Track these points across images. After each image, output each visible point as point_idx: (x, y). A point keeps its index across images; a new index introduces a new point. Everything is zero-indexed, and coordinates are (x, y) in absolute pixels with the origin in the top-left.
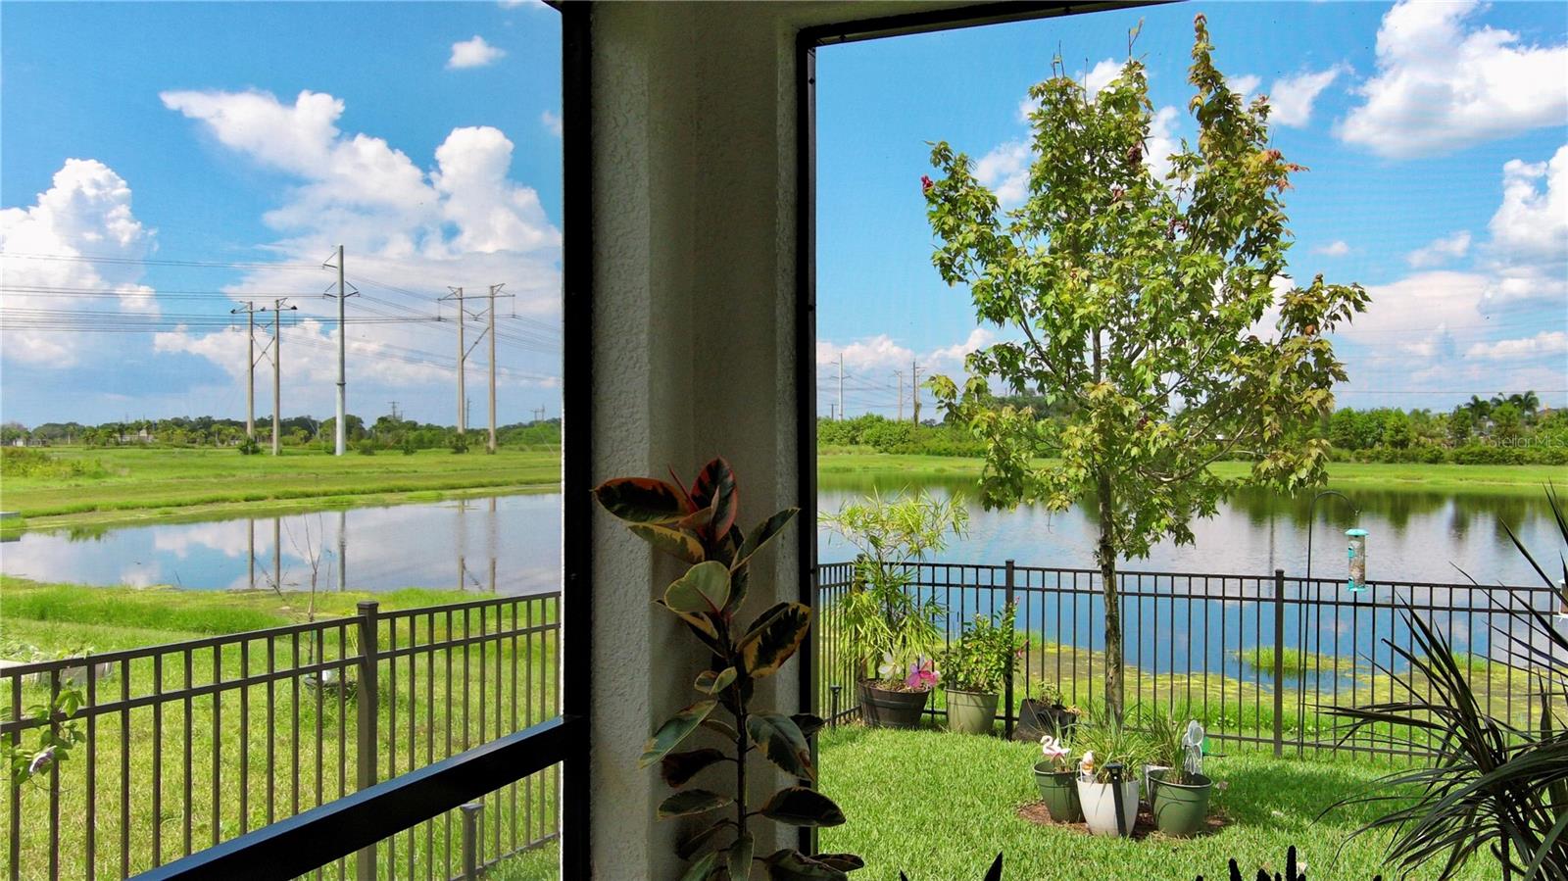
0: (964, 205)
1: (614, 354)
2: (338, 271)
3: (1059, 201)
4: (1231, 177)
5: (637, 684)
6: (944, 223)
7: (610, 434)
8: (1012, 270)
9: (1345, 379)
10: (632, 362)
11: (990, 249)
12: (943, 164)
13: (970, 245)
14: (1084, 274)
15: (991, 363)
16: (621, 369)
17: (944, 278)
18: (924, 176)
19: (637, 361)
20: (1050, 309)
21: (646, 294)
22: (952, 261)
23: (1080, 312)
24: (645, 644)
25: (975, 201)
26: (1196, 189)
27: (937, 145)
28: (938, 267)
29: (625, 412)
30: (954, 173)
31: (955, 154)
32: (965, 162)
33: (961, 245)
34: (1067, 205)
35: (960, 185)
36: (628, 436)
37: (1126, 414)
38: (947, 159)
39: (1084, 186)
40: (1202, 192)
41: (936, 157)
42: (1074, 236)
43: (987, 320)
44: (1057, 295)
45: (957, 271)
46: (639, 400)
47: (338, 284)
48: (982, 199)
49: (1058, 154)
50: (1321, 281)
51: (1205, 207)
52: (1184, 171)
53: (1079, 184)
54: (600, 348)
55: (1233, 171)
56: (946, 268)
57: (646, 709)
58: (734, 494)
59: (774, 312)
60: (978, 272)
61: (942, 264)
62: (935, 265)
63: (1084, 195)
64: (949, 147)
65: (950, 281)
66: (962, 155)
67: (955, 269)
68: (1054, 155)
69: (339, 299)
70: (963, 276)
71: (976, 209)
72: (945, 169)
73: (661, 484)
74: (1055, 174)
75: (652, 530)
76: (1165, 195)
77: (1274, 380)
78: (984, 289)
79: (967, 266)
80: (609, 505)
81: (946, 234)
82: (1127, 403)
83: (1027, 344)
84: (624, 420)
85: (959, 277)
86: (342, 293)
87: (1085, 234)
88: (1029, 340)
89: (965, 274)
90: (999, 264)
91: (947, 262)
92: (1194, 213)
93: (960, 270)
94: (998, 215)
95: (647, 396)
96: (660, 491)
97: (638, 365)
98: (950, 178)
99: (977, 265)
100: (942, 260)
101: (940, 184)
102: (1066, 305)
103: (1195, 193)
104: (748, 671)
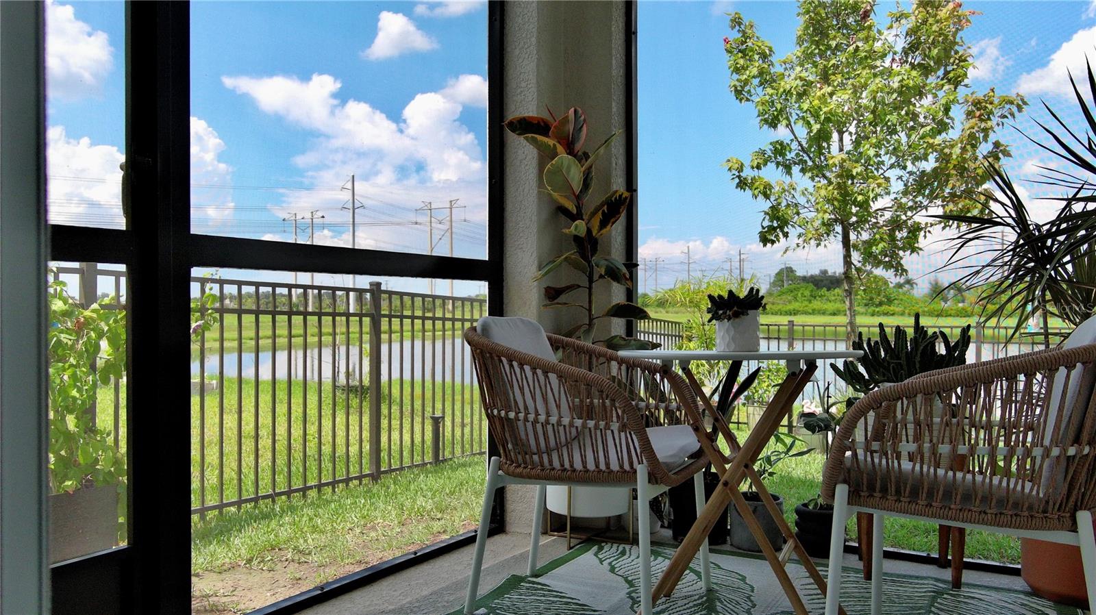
0: (751, 52)
1: (517, 52)
2: (351, 192)
3: (814, 47)
4: (931, 24)
5: (530, 241)
6: (737, 63)
7: (515, 98)
8: (782, 90)
9: (1009, 155)
10: (527, 55)
11: (766, 79)
12: (737, 28)
13: (754, 77)
14: (830, 89)
15: (770, 156)
16: (520, 60)
17: (737, 98)
18: (725, 38)
19: (530, 55)
20: (806, 112)
21: (535, 14)
22: (743, 87)
23: (825, 110)
24: (534, 218)
25: (757, 48)
26: (907, 34)
27: (733, 15)
28: (733, 92)
29: (523, 84)
30: (744, 33)
31: (746, 21)
32: (752, 26)
33: (749, 76)
34: (819, 49)
35: (748, 40)
36: (524, 99)
37: (855, 174)
38: (740, 24)
39: (831, 36)
40: (911, 37)
41: (733, 23)
42: (825, 68)
43: (766, 127)
44: (811, 103)
45: (746, 94)
46: (531, 76)
47: (351, 201)
48: (762, 47)
49: (813, 15)
50: (993, 92)
51: (912, 48)
52: (898, 22)
53: (828, 36)
54: (509, 49)
55: (931, 20)
56: (739, 93)
57: (535, 254)
58: (585, 125)
59: (611, 29)
60: (760, 94)
61: (736, 90)
62: (731, 91)
63: (830, 42)
64: (741, 16)
65: (741, 100)
66: (751, 22)
67: (744, 93)
68: (810, 16)
69: (351, 211)
70: (749, 97)
71: (758, 54)
72: (739, 31)
73: (542, 119)
74: (811, 29)
75: (536, 138)
76: (886, 39)
77: (955, 151)
78: (763, 103)
79: (753, 91)
80: (513, 131)
81: (737, 70)
82: (855, 167)
83: (792, 140)
84: (522, 89)
85: (747, 98)
86: (354, 207)
87: (832, 68)
88: (793, 137)
89: (751, 96)
90: (773, 89)
91: (739, 88)
92: (906, 52)
93: (748, 93)
94: (774, 59)
95: (535, 74)
96: (542, 124)
97: (530, 57)
98: (742, 37)
99: (759, 90)
100: (735, 87)
101: (735, 40)
102: (816, 107)
103: (905, 38)
104: (594, 235)
